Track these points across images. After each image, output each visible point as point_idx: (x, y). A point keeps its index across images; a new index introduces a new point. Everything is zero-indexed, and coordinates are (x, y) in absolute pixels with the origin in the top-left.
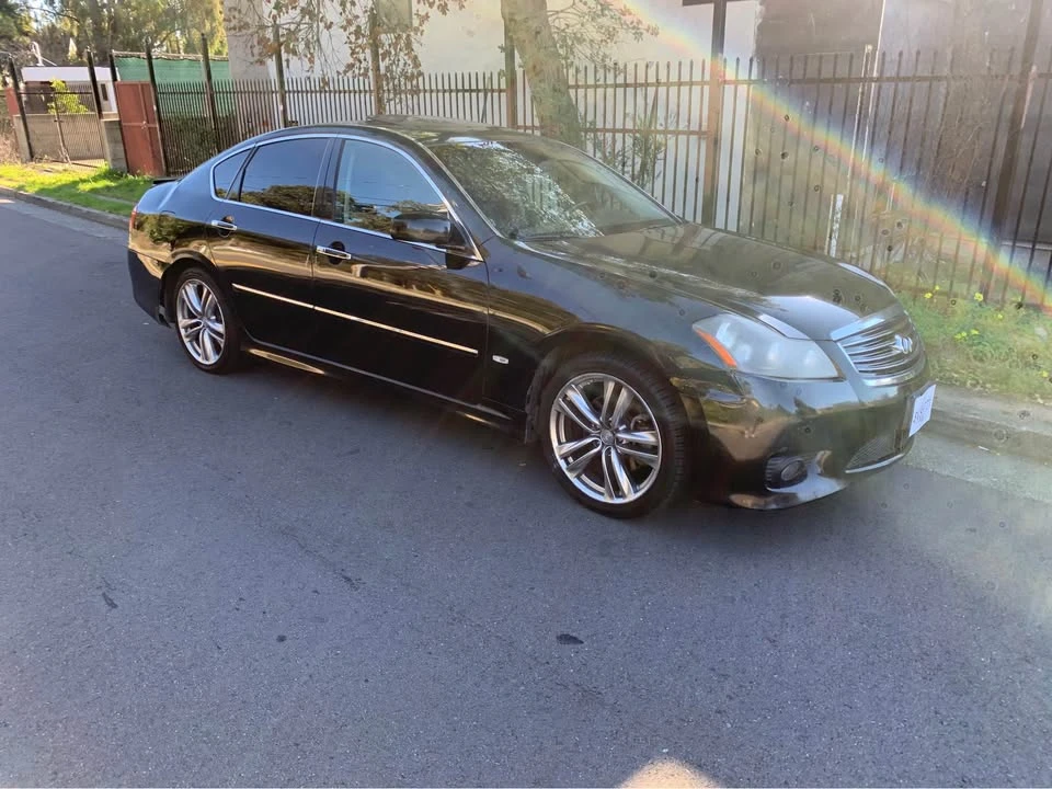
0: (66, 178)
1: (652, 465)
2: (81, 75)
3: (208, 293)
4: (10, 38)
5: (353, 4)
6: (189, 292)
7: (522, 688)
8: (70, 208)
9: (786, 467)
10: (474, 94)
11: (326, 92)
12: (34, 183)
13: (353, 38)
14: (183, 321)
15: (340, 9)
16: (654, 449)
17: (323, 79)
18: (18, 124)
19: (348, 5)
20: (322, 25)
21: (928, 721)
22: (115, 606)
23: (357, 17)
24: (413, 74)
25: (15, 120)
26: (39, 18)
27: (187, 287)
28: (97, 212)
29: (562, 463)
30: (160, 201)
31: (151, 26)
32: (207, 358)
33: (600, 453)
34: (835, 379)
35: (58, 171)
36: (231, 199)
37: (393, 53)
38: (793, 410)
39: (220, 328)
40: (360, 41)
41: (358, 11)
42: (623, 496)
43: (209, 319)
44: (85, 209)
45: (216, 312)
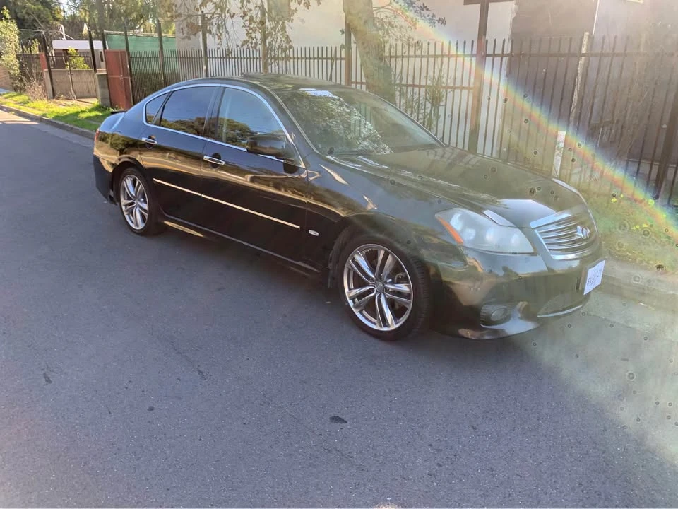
0: (73, 110)
1: (407, 306)
2: (84, 45)
3: (139, 184)
4: (48, 22)
5: (248, 1)
6: (128, 183)
7: (301, 450)
8: (72, 128)
9: (494, 311)
10: (325, 61)
11: (229, 58)
12: (53, 112)
13: (247, 23)
14: (124, 201)
15: (240, 5)
16: (408, 296)
17: (228, 49)
18: (46, 76)
19: (245, 2)
20: (228, 15)
21: (573, 489)
22: (51, 382)
23: (251, 10)
24: (286, 47)
25: (45, 73)
26: (66, 10)
27: (127, 180)
28: (87, 131)
29: (351, 303)
30: (113, 125)
31: (134, 15)
32: (137, 225)
33: (374, 297)
34: (532, 254)
35: (69, 106)
36: (155, 124)
37: (274, 33)
38: (501, 273)
39: (146, 206)
40: (252, 26)
41: (251, 6)
42: (388, 326)
43: (139, 200)
44: (81, 129)
45: (144, 197)
